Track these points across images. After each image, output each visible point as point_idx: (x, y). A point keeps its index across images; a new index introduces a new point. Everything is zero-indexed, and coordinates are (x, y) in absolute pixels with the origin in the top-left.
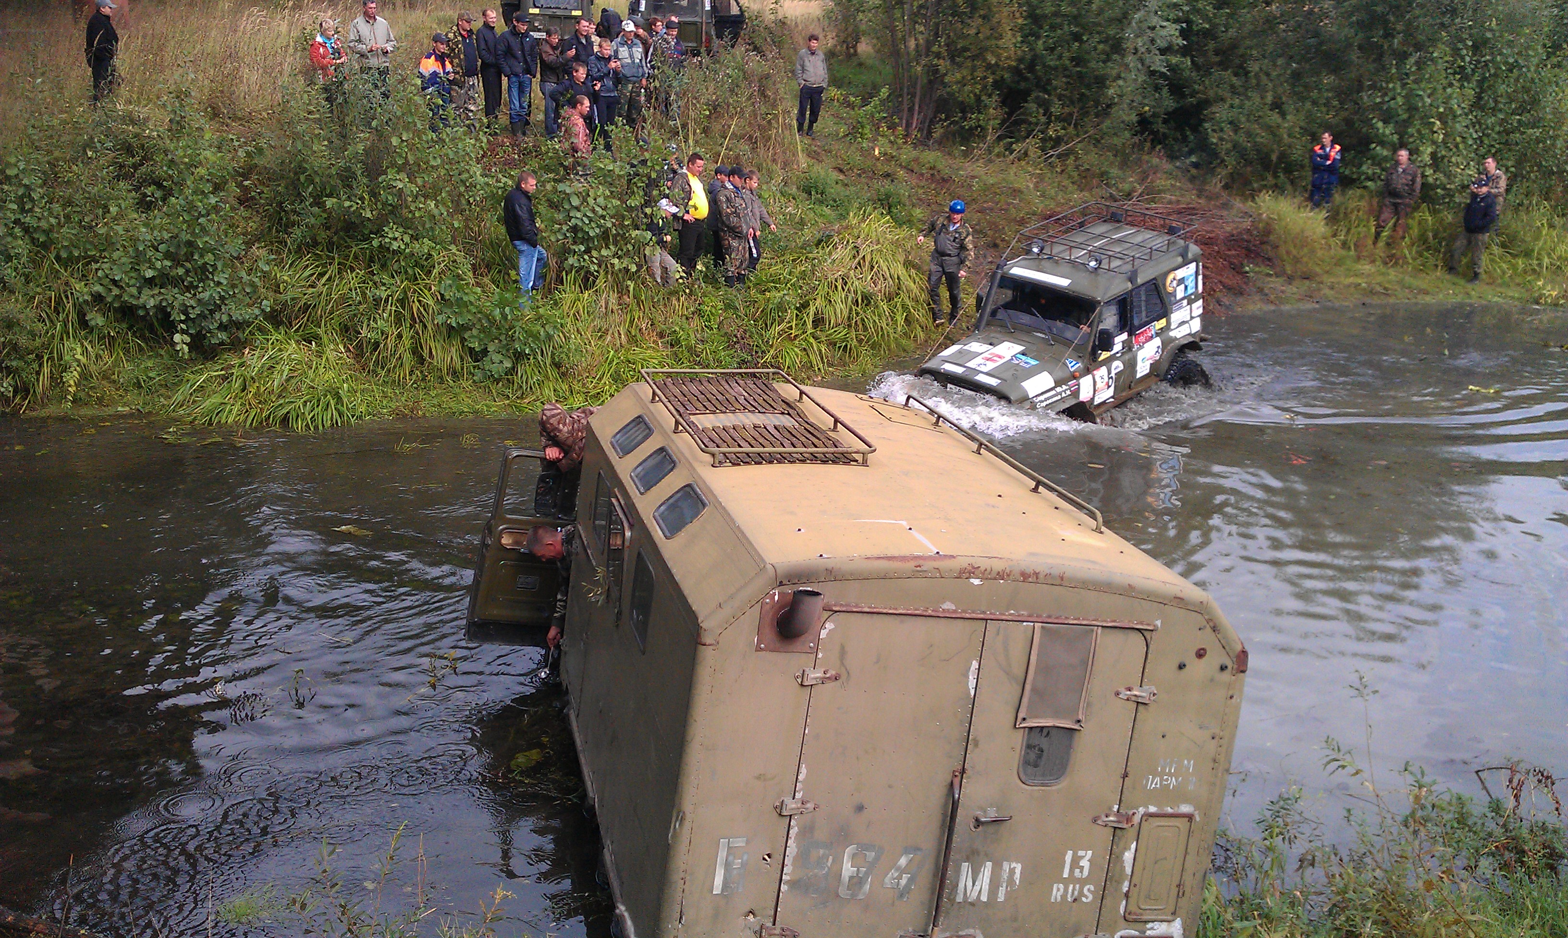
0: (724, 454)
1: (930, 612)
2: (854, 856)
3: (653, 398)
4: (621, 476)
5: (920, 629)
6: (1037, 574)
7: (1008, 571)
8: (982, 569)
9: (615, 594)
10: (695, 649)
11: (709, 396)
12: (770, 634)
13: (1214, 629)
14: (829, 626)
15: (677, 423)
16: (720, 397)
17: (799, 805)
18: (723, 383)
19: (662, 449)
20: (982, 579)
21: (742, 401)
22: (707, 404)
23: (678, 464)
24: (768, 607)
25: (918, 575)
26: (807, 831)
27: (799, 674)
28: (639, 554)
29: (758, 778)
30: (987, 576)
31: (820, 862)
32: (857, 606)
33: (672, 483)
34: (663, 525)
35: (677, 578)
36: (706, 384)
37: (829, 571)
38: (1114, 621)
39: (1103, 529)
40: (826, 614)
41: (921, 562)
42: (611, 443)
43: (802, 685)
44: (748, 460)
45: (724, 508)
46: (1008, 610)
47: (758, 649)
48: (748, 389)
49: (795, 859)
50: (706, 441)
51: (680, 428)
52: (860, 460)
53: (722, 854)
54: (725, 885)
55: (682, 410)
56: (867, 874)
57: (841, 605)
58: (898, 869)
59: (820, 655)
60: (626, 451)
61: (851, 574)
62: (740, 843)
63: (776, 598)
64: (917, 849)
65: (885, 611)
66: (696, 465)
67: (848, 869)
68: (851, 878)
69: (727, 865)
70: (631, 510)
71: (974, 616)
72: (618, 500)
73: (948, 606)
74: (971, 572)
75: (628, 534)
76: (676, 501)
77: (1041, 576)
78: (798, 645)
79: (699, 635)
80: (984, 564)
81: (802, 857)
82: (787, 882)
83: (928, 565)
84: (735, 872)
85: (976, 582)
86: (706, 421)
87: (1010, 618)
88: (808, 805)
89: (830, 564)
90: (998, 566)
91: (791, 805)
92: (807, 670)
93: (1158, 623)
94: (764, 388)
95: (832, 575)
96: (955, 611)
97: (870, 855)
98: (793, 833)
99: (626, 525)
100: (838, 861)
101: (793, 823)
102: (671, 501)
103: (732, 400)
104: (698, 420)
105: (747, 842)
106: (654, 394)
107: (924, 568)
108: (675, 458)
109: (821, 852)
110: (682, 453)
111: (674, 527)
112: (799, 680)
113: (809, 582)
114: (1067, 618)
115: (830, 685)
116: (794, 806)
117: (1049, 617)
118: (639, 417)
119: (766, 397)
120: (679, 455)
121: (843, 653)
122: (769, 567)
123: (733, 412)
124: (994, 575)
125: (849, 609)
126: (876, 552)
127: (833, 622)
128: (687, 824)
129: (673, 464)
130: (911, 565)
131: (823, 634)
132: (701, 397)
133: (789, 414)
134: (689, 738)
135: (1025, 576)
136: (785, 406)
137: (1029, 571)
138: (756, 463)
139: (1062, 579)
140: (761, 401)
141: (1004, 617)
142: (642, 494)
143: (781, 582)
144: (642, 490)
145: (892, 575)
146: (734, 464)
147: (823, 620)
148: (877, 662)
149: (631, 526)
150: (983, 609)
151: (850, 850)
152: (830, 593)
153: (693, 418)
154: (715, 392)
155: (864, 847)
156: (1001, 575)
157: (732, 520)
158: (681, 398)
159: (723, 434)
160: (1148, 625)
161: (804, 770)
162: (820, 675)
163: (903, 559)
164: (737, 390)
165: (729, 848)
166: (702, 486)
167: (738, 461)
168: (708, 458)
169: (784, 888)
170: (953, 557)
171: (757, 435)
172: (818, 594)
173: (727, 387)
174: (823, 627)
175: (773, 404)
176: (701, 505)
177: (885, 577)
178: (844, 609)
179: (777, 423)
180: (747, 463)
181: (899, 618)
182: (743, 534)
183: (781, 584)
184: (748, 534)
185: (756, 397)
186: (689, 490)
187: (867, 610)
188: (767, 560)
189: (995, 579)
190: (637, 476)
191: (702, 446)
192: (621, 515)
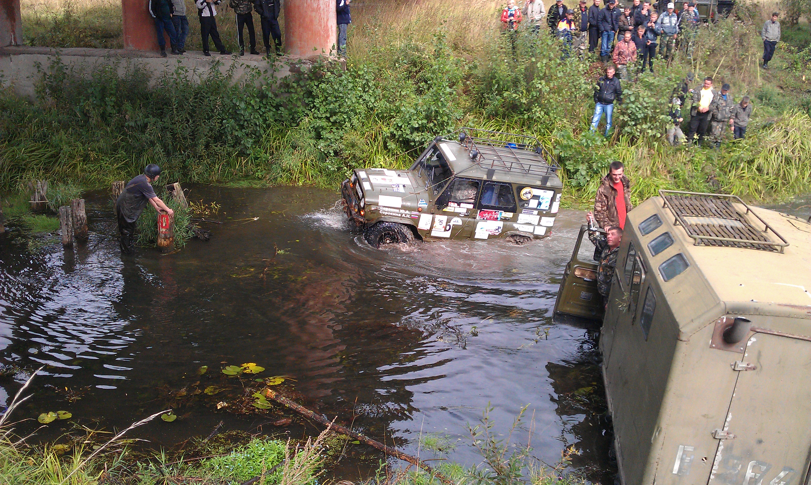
0: (701, 239)
2: (754, 467)
3: (664, 206)
4: (642, 245)
9: (633, 307)
10: (676, 342)
11: (695, 207)
12: (719, 340)
14: (753, 339)
15: (676, 220)
16: (701, 208)
17: (726, 434)
18: (704, 200)
19: (666, 233)
21: (714, 211)
22: (693, 211)
23: (675, 242)
24: (719, 325)
25: (808, 317)
26: (728, 449)
27: (733, 363)
28: (649, 287)
29: (704, 416)
31: (734, 467)
32: (770, 331)
33: (671, 252)
34: (663, 274)
35: (669, 303)
36: (694, 200)
37: (756, 310)
40: (752, 333)
42: (639, 228)
43: (734, 370)
44: (714, 243)
45: (699, 269)
47: (711, 347)
48: (717, 205)
49: (720, 462)
50: (692, 231)
51: (678, 223)
52: (779, 250)
53: (680, 453)
54: (680, 470)
55: (679, 213)
56: (760, 478)
57: (762, 329)
58: (779, 478)
59: (746, 355)
60: (646, 232)
61: (769, 313)
62: (690, 449)
63: (724, 320)
64: (791, 469)
65: (787, 335)
66: (685, 243)
67: (749, 473)
68: (751, 478)
69: (682, 460)
70: (646, 264)
72: (640, 258)
75: (643, 276)
76: (672, 262)
78: (734, 348)
79: (678, 335)
81: (724, 462)
82: (714, 474)
84: (686, 464)
86: (693, 220)
88: (731, 435)
89: (757, 306)
91: (721, 434)
92: (738, 362)
94: (726, 205)
95: (758, 312)
97: (764, 468)
98: (721, 448)
99: (642, 270)
100: (745, 467)
101: (721, 443)
102: (669, 261)
103: (708, 210)
104: (688, 219)
105: (694, 449)
106: (665, 203)
108: (673, 239)
109: (736, 461)
110: (678, 237)
111: (669, 276)
112: (733, 367)
113: (744, 314)
115: (750, 372)
116: (722, 434)
118: (655, 215)
119: (727, 210)
120: (676, 237)
121: (759, 355)
122: (722, 303)
123: (708, 217)
125: (766, 332)
127: (756, 338)
128: (662, 434)
129: (672, 242)
130: (805, 311)
131: (749, 343)
132: (690, 207)
133: (740, 220)
134: (668, 389)
136: (738, 216)
138: (720, 246)
140: (724, 211)
142: (653, 256)
144: (654, 254)
145: (793, 316)
146: (706, 245)
147: (750, 336)
148: (779, 363)
149: (646, 273)
151: (752, 463)
152: (755, 322)
153: (685, 218)
154: (699, 205)
155: (760, 463)
157: (703, 275)
158: (679, 207)
159: (702, 229)
161: (730, 416)
162: (744, 365)
163: (801, 307)
164: (711, 205)
165: (684, 451)
166: (687, 255)
167: (709, 243)
168: (692, 240)
169: (712, 477)
171: (720, 231)
172: (748, 321)
173: (705, 203)
174: (749, 339)
175: (731, 214)
176: (686, 265)
177: (788, 317)
178: (763, 331)
179: (733, 225)
180: (714, 245)
181: (795, 340)
182: (709, 284)
183: (728, 313)
184: (712, 283)
185: (722, 210)
186: (679, 255)
187: (776, 333)
188: (722, 300)
190: (651, 247)
191: (689, 233)
192: (641, 266)
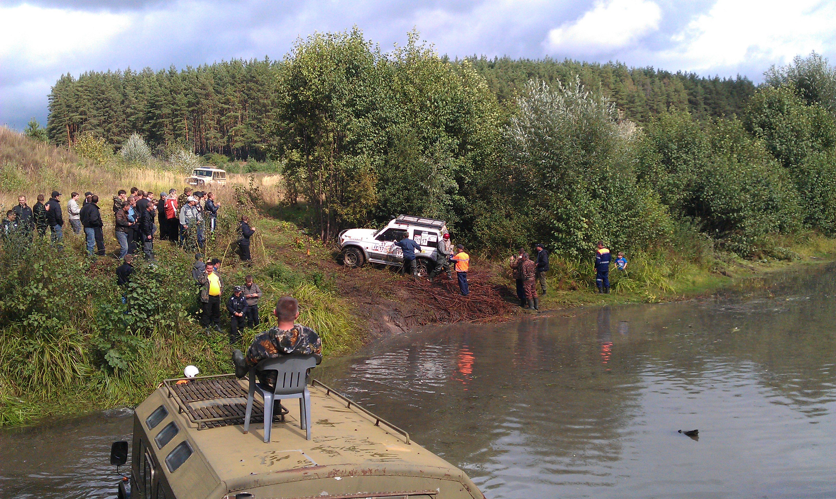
0: (205, 422)
3: (169, 395)
4: (150, 440)
6: (370, 471)
7: (355, 470)
8: (341, 471)
11: (201, 391)
13: (468, 489)
15: (180, 408)
16: (207, 391)
18: (210, 383)
19: (171, 423)
20: (341, 477)
21: (219, 391)
22: (199, 395)
23: (179, 431)
25: (305, 478)
28: (158, 483)
30: (343, 475)
33: (176, 440)
34: (169, 465)
35: (176, 494)
37: (256, 482)
38: (415, 491)
39: (411, 441)
41: (307, 471)
42: (146, 422)
44: (218, 424)
45: (201, 452)
46: (357, 492)
48: (224, 385)
50: (195, 416)
51: (182, 411)
52: (281, 419)
55: (184, 400)
60: (152, 425)
61: (269, 482)
66: (189, 429)
70: (154, 458)
71: (339, 497)
72: (148, 454)
73: (324, 493)
74: (335, 473)
75: (153, 472)
76: (178, 451)
77: (373, 471)
80: (341, 468)
83: (311, 472)
85: (338, 478)
86: (197, 405)
87: (358, 496)
89: (256, 478)
90: (349, 468)
93: (438, 490)
94: (232, 383)
95: (258, 484)
96: (328, 496)
99: (151, 467)
102: (175, 452)
103: (214, 392)
104: (193, 405)
106: (170, 393)
107: (309, 474)
108: (178, 427)
110: (182, 425)
111: (175, 466)
113: (245, 488)
114: (389, 493)
117: (380, 493)
118: (161, 406)
119: (233, 388)
120: (180, 425)
122: (223, 483)
123: (213, 399)
124: (347, 473)
126: (282, 468)
129: (177, 431)
130: (301, 473)
132: (196, 392)
133: (244, 397)
135: (364, 472)
136: (243, 392)
137: (367, 469)
138: (222, 426)
139: (385, 471)
140: (229, 390)
141: (355, 496)
142: (160, 449)
143: (229, 491)
144: (160, 446)
145: (291, 480)
146: (210, 428)
149: (154, 468)
150: (344, 493)
152: (257, 494)
153: (190, 404)
154: (205, 388)
156: (351, 473)
157: (205, 459)
158: (185, 394)
159: (206, 411)
160: (433, 491)
163: (297, 470)
164: (217, 386)
166: (191, 441)
167: (212, 425)
168: (196, 426)
170: (324, 466)
171: (224, 410)
172: (250, 495)
173: (212, 385)
175: (236, 392)
176: (190, 452)
179: (237, 402)
180: (217, 426)
182: (210, 466)
184: (213, 466)
185: (227, 389)
186: (184, 444)
188: (222, 480)
189: (348, 476)
190: (158, 440)
191: (193, 419)
192: (150, 462)
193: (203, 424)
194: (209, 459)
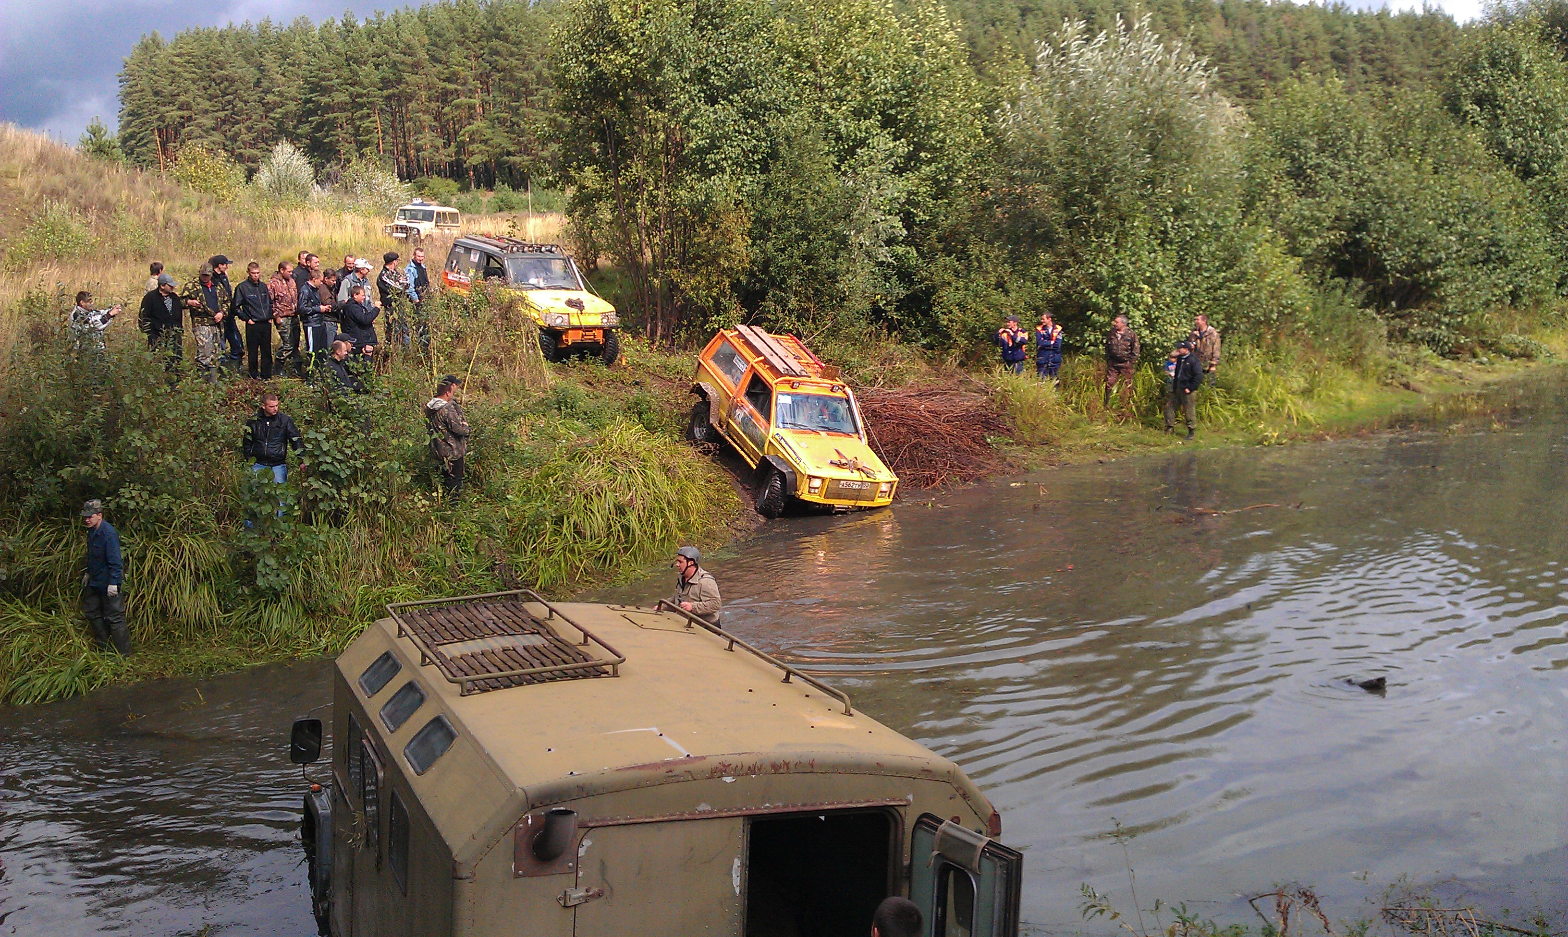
0: (473, 681)
1: (686, 816)
3: (400, 634)
4: (370, 716)
5: (678, 835)
6: (787, 764)
7: (758, 764)
8: (733, 766)
9: (374, 837)
10: (453, 885)
11: (457, 624)
12: (527, 859)
13: (965, 796)
14: (587, 843)
15: (424, 656)
16: (468, 624)
18: (472, 609)
19: (410, 684)
20: (734, 776)
21: (491, 625)
22: (455, 632)
23: (426, 697)
24: (521, 832)
25: (670, 780)
27: (562, 895)
28: (393, 794)
30: (739, 772)
32: (612, 819)
33: (422, 717)
34: (414, 762)
35: (430, 813)
36: (454, 612)
37: (581, 788)
38: (868, 801)
39: (853, 711)
40: (582, 832)
41: (672, 767)
42: (360, 683)
43: (565, 907)
44: (497, 684)
45: (473, 737)
46: (763, 803)
47: (517, 876)
48: (496, 613)
50: (454, 670)
51: (428, 660)
52: (611, 672)
55: (429, 641)
57: (597, 821)
59: (581, 874)
60: (374, 689)
61: (604, 788)
63: (530, 821)
65: (641, 820)
66: (443, 696)
70: (381, 749)
71: (730, 813)
72: (369, 740)
73: (704, 807)
74: (723, 769)
75: (381, 774)
76: (427, 735)
77: (792, 766)
78: (557, 866)
79: (454, 869)
80: (734, 760)
83: (678, 770)
85: (729, 780)
86: (454, 650)
87: (766, 811)
89: (581, 780)
90: (748, 761)
92: (569, 891)
93: (910, 797)
94: (513, 609)
95: (584, 791)
96: (711, 812)
99: (378, 765)
102: (421, 735)
103: (481, 626)
104: (446, 650)
106: (400, 629)
107: (674, 773)
108: (423, 691)
110: (429, 686)
111: (425, 762)
112: (562, 902)
113: (560, 801)
114: (821, 804)
115: (593, 903)
117: (804, 805)
118: (386, 653)
119: (515, 619)
120: (427, 688)
121: (603, 868)
122: (519, 791)
123: (482, 637)
124: (745, 769)
125: (605, 823)
126: (627, 763)
127: (590, 838)
129: (422, 700)
130: (663, 771)
131: (582, 852)
132: (449, 626)
133: (539, 633)
135: (776, 767)
136: (535, 625)
137: (780, 761)
138: (506, 687)
139: (812, 765)
140: (510, 623)
141: (760, 812)
142: (392, 732)
143: (533, 805)
144: (392, 727)
145: (644, 784)
146: (484, 691)
147: (579, 838)
148: (639, 873)
149: (383, 766)
150: (739, 806)
152: (582, 810)
153: (441, 649)
154: (463, 619)
156: (752, 770)
157: (482, 748)
158: (429, 630)
159: (472, 661)
160: (902, 800)
162: (581, 893)
163: (655, 766)
164: (487, 615)
166: (450, 716)
167: (487, 687)
168: (457, 688)
170: (703, 758)
171: (505, 658)
172: (571, 812)
173: (475, 612)
174: (580, 845)
175: (523, 625)
176: (451, 736)
177: (638, 787)
178: (600, 824)
179: (527, 643)
180: (496, 688)
181: (656, 826)
182: (493, 761)
183: (533, 807)
184: (498, 761)
185: (506, 619)
186: (438, 723)
187: (624, 822)
188: (518, 786)
189: (747, 774)
190: (386, 715)
191: (450, 676)
192: (373, 756)
193: (469, 685)
194: (489, 748)
